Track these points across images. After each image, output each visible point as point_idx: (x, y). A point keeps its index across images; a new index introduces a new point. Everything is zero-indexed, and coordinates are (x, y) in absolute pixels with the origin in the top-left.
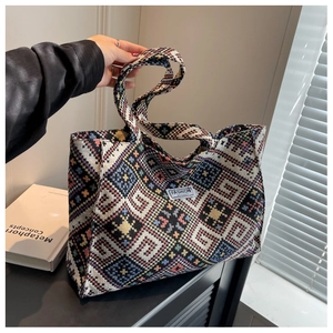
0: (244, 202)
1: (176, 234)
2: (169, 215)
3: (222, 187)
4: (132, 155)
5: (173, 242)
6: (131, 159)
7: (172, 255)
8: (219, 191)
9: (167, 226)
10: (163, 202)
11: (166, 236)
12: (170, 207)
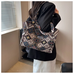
0: (49, 42)
1: (36, 43)
2: (36, 39)
3: (47, 39)
4: (34, 28)
5: (35, 43)
6: (33, 29)
7: (34, 45)
8: (46, 39)
9: (35, 41)
10: (36, 37)
11: (34, 42)
12: (37, 38)
